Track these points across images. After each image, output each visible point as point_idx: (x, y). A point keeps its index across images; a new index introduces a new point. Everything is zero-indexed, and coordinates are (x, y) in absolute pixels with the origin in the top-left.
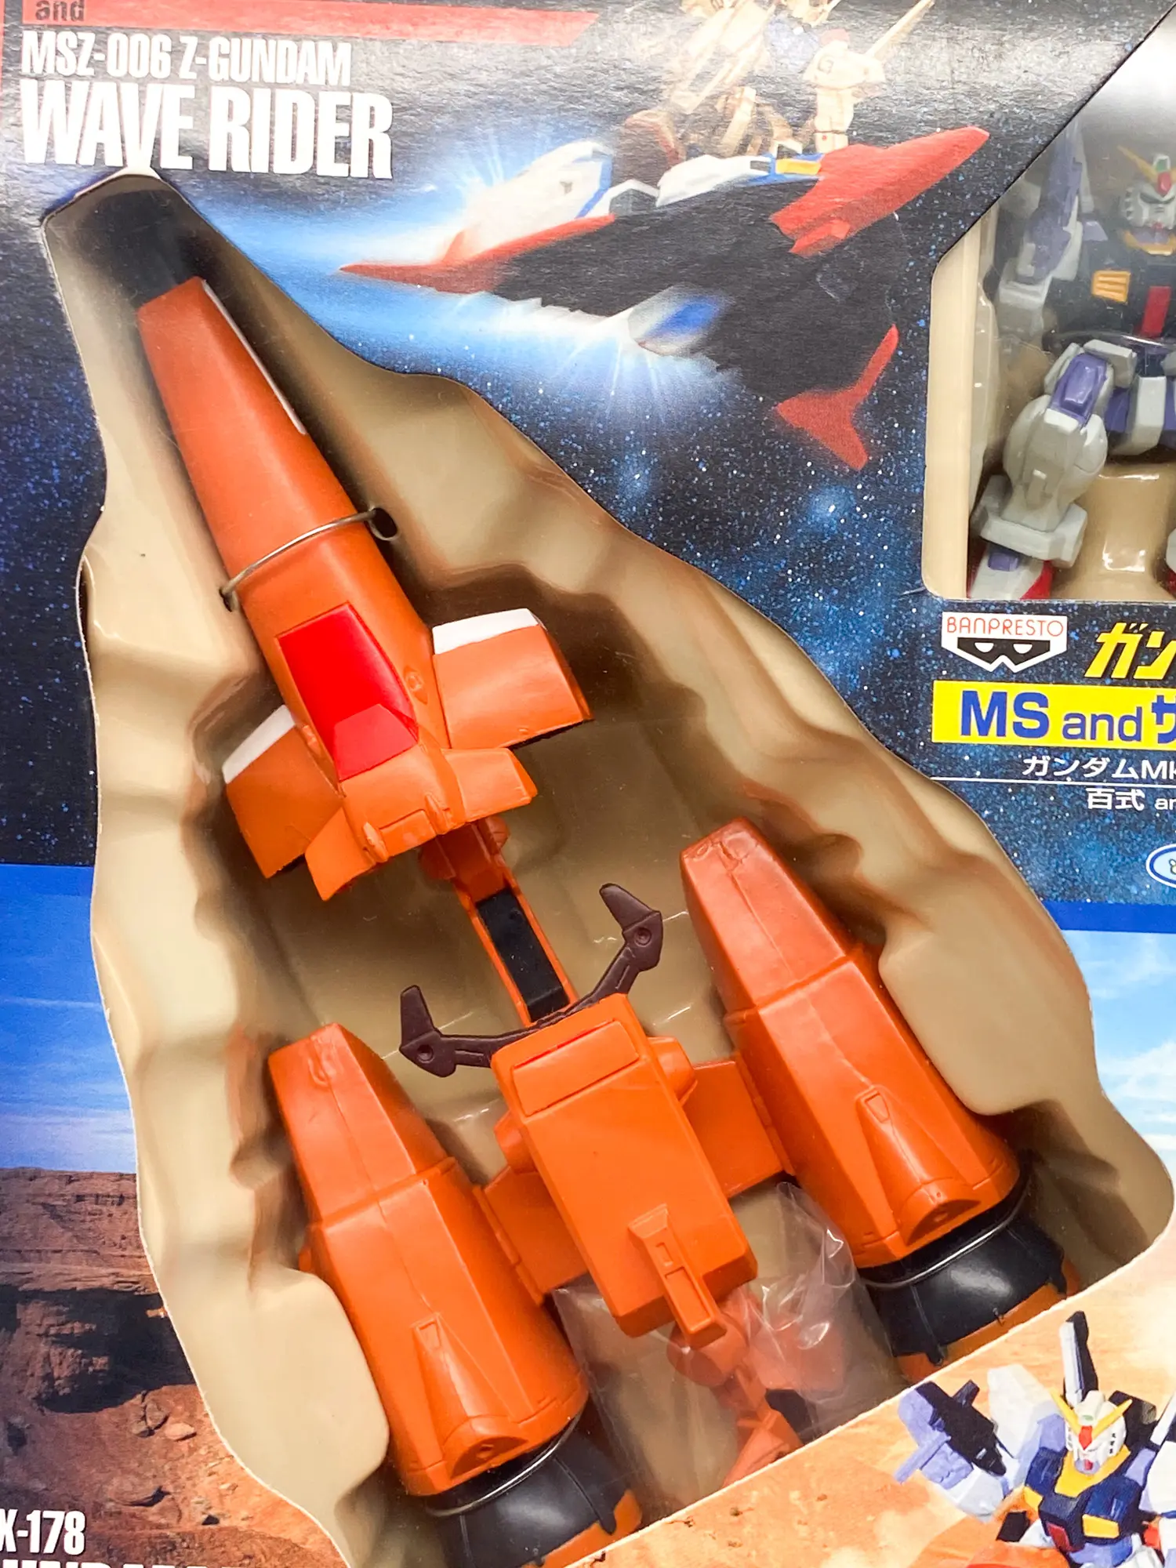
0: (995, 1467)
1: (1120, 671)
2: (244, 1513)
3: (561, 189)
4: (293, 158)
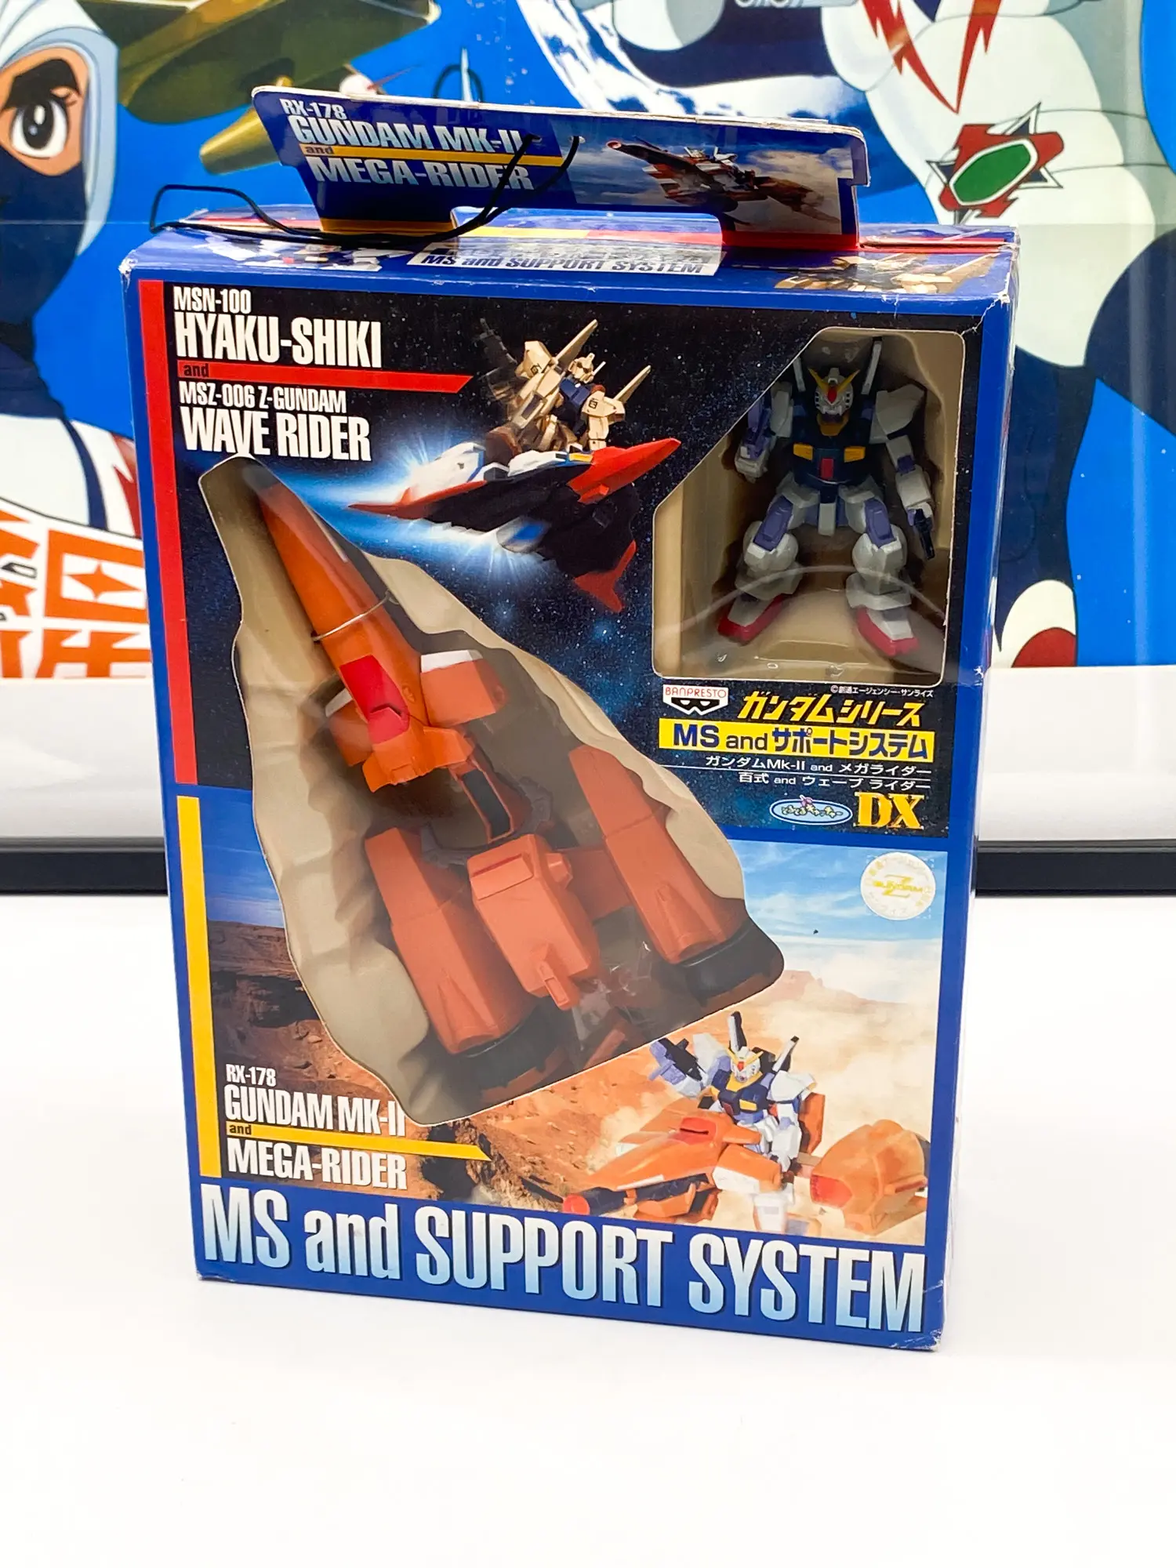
0: (697, 1076)
1: (756, 715)
2: (346, 1075)
3: (458, 467)
4: (320, 450)
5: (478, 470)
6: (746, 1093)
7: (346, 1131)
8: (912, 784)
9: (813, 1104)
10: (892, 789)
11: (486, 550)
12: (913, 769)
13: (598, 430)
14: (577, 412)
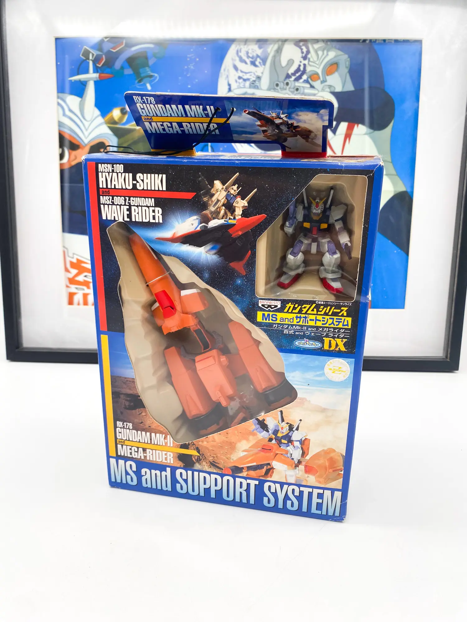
0: (268, 431)
1: (290, 311)
2: (154, 426)
3: (192, 225)
4: (146, 219)
5: (198, 226)
6: (284, 437)
7: (154, 444)
8: (343, 335)
9: (306, 442)
10: (336, 337)
11: (201, 253)
12: (344, 330)
13: (239, 212)
14: (231, 205)
